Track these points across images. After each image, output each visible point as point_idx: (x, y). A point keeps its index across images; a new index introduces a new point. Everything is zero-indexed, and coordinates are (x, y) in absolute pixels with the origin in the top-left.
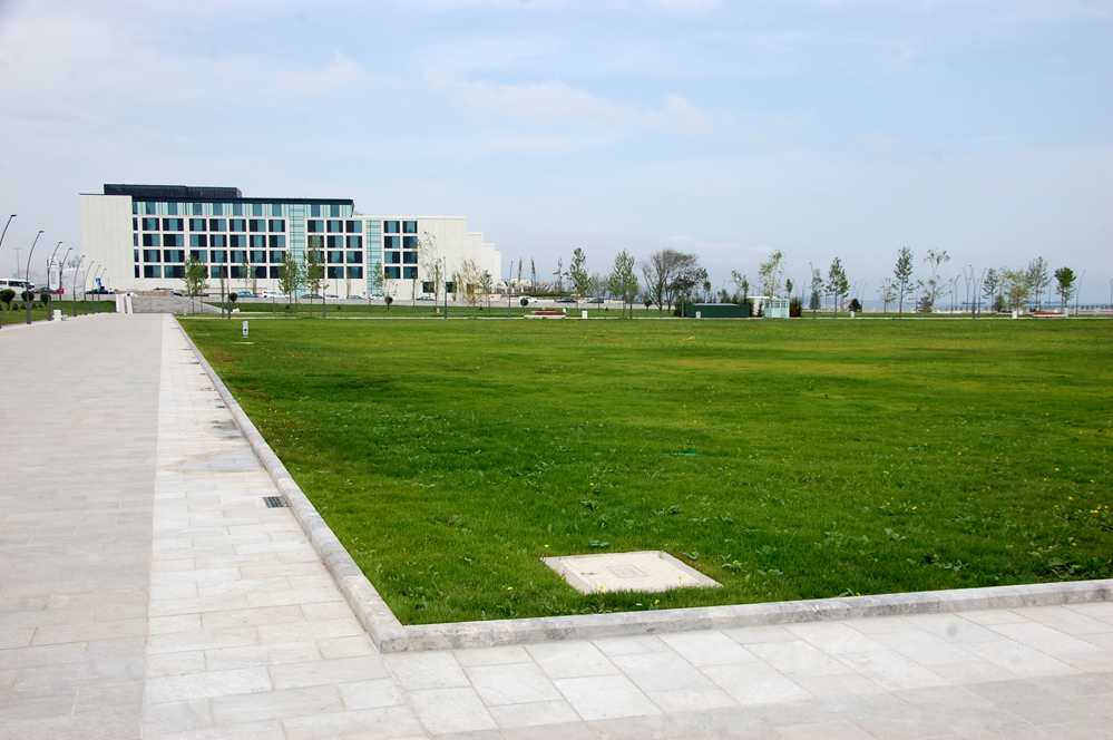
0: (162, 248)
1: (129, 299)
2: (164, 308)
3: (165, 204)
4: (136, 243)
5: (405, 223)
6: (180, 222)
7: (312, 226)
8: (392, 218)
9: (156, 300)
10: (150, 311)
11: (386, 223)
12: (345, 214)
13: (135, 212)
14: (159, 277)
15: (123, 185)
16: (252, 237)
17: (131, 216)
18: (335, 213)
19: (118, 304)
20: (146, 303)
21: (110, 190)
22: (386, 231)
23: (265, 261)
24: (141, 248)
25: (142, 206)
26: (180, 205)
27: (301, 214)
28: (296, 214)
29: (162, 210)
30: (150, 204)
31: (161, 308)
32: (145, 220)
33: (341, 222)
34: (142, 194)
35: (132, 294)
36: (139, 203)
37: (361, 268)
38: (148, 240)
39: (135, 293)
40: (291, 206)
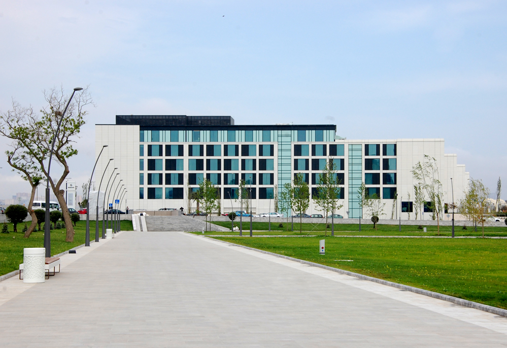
0: (164, 172)
1: (143, 218)
2: (174, 227)
3: (168, 132)
4: (142, 168)
5: (385, 146)
6: (181, 148)
7: (298, 150)
8: (373, 141)
9: (167, 219)
10: (162, 230)
11: (367, 146)
12: (328, 138)
13: (142, 139)
14: (160, 197)
15: (132, 116)
16: (243, 161)
17: (138, 143)
18: (319, 138)
19: (134, 223)
20: (158, 222)
21: (121, 120)
22: (367, 154)
23: (254, 183)
24: (146, 172)
25: (148, 134)
26: (181, 133)
27: (288, 139)
28: (284, 139)
29: (165, 138)
30: (155, 132)
31: (171, 227)
32: (150, 147)
33: (325, 146)
34: (149, 124)
35: (144, 214)
36: (146, 132)
37: (343, 189)
38: (152, 165)
39: (147, 212)
40: (280, 132)
